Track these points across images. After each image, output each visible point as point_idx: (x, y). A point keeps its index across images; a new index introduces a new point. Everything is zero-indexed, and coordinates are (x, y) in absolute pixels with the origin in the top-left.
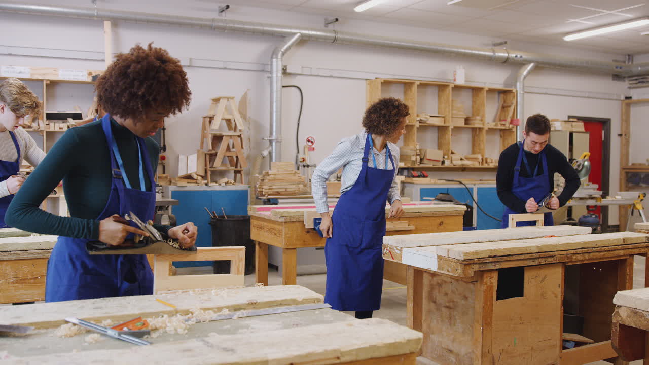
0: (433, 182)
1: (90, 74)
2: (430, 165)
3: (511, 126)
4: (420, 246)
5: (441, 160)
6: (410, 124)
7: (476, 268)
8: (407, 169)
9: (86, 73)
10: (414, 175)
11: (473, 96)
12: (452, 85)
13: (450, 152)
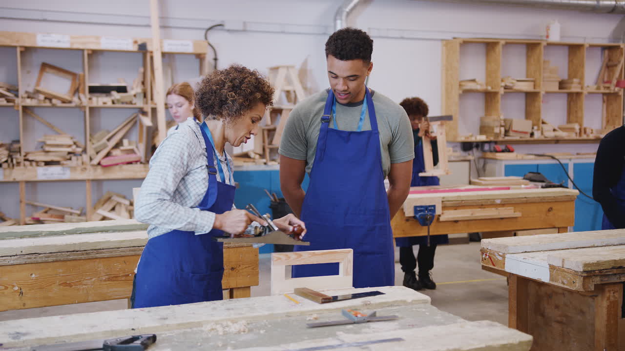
0: (520, 157)
1: (136, 42)
2: (517, 137)
3: (617, 89)
4: (526, 252)
5: (530, 131)
6: (493, 90)
7: (597, 280)
8: (489, 142)
9: (131, 41)
10: (497, 149)
11: (569, 56)
12: (544, 43)
13: (541, 122)
